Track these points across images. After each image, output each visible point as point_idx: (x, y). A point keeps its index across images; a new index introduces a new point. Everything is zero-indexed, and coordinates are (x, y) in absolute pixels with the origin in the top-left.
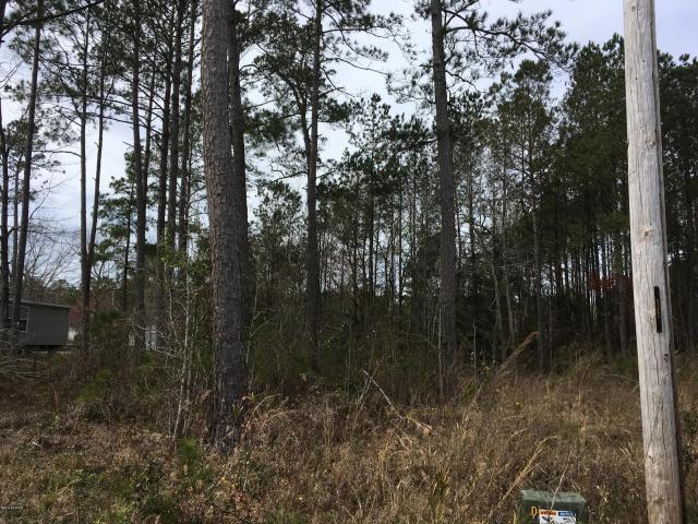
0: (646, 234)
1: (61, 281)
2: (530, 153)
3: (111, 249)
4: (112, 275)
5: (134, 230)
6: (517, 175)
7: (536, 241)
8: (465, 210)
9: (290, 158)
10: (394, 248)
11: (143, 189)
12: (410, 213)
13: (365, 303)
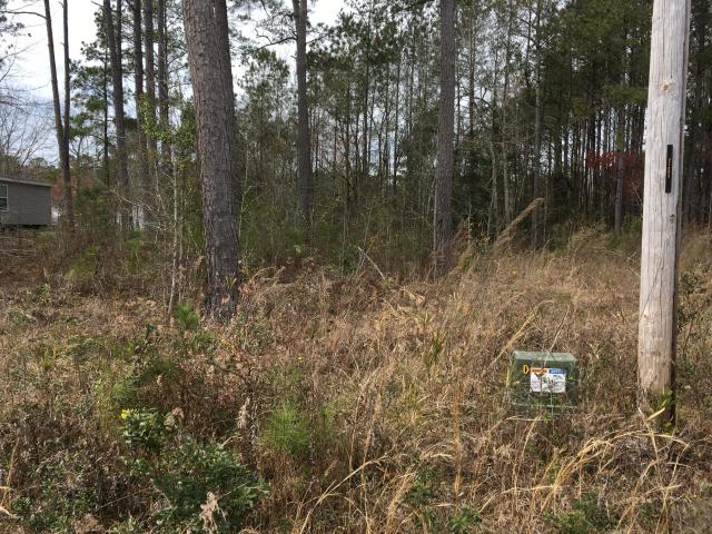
0: (666, 87)
1: (38, 159)
2: (538, 18)
3: (88, 123)
4: (92, 153)
5: (112, 102)
6: (523, 43)
7: (537, 116)
8: (465, 82)
9: (277, 21)
10: (387, 124)
11: (116, 56)
12: (407, 84)
13: (358, 182)
